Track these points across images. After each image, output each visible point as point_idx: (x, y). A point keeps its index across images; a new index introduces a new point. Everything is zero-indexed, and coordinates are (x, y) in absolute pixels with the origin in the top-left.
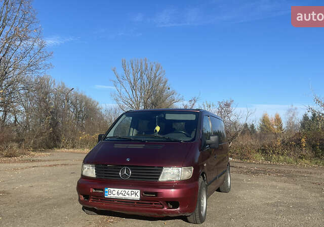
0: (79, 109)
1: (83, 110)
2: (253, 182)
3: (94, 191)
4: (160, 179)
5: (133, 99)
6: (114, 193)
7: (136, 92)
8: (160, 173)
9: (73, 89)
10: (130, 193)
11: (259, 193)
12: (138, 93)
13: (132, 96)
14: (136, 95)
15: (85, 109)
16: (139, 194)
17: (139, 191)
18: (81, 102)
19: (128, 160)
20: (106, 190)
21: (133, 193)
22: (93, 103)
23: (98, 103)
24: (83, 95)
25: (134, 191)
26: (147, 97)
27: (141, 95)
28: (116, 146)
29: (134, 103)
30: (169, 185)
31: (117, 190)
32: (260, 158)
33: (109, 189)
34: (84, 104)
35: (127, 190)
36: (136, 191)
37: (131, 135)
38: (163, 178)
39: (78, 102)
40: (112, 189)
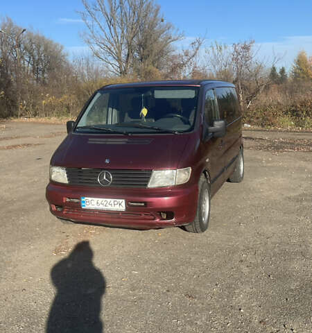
0: (37, 58)
1: (43, 58)
2: (275, 164)
3: (68, 200)
4: (150, 186)
5: (112, 40)
6: (92, 203)
7: (115, 29)
8: (149, 178)
9: (24, 30)
10: (112, 202)
11: (280, 180)
12: (119, 30)
13: (109, 35)
14: (115, 32)
15: (44, 56)
16: (124, 204)
17: (124, 201)
18: (39, 46)
19: (107, 161)
20: (83, 200)
21: (116, 203)
22: (55, 46)
23: (62, 47)
24: (40, 35)
25: (118, 200)
26: (132, 36)
27: (123, 32)
28: (91, 141)
29: (113, 45)
30: (161, 192)
31: (96, 199)
32: (288, 123)
33: (86, 198)
34: (42, 49)
35: (109, 200)
36: (121, 201)
37: (109, 123)
38: (153, 183)
39: (34, 47)
40: (90, 199)
